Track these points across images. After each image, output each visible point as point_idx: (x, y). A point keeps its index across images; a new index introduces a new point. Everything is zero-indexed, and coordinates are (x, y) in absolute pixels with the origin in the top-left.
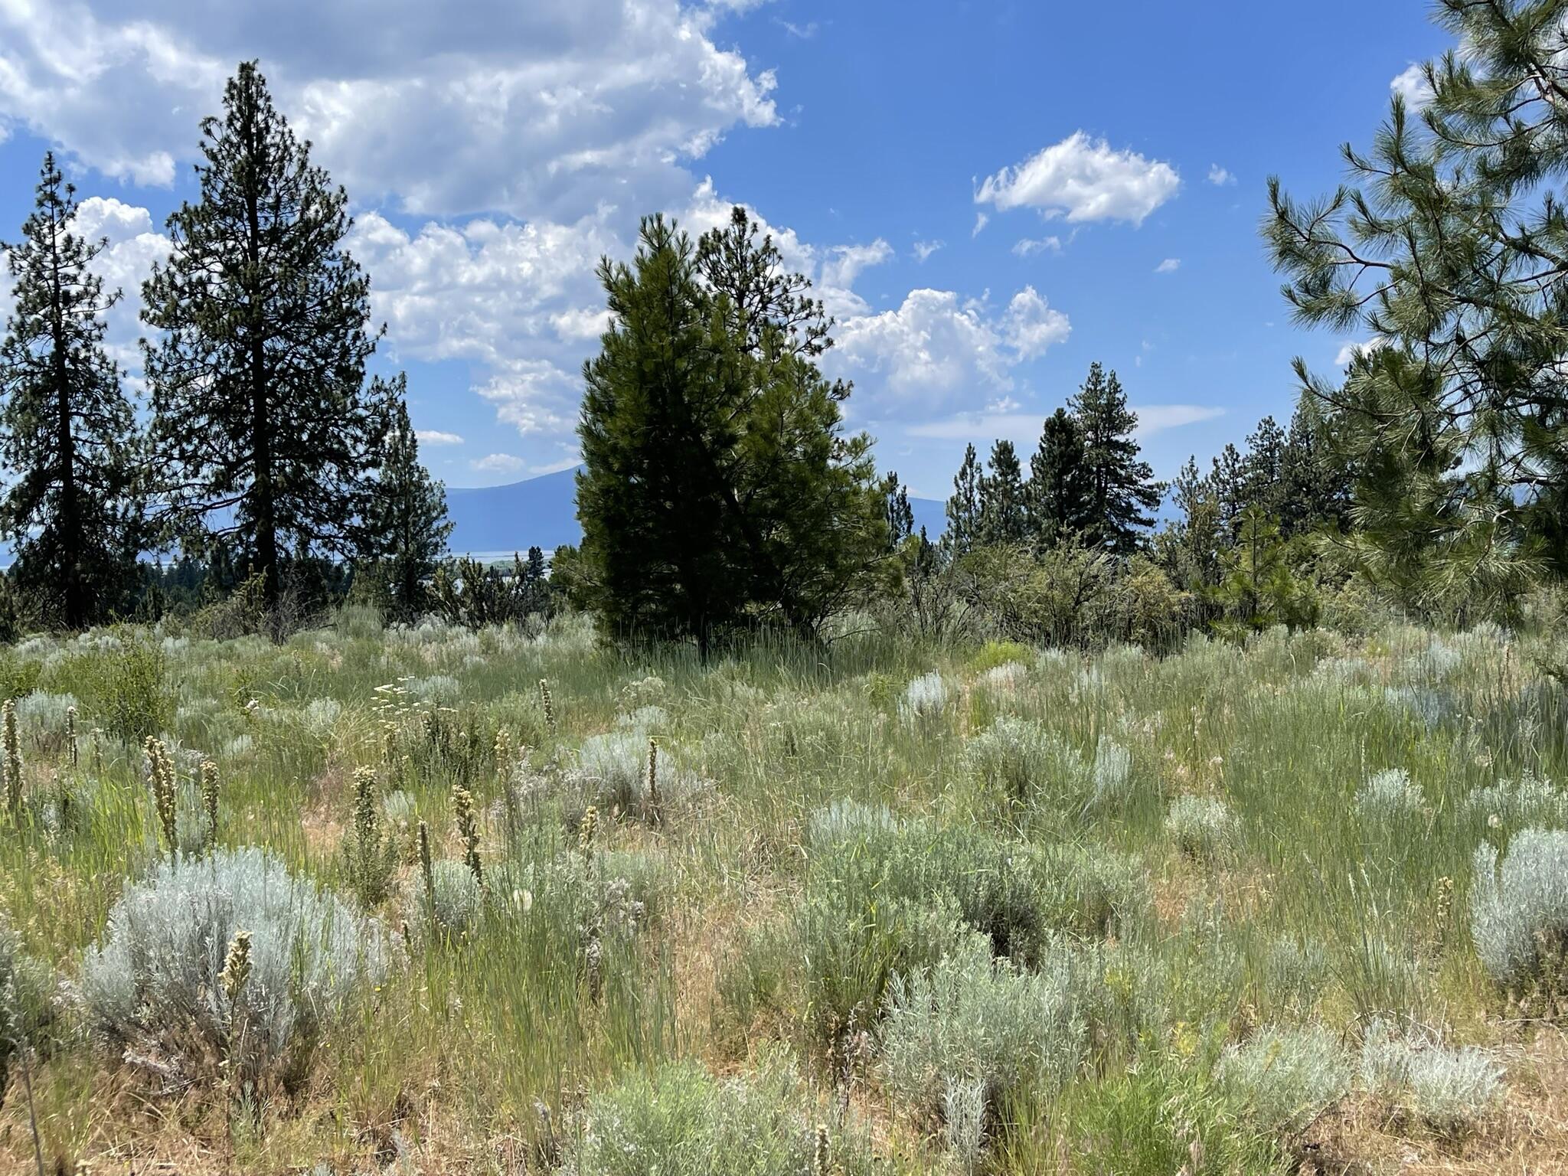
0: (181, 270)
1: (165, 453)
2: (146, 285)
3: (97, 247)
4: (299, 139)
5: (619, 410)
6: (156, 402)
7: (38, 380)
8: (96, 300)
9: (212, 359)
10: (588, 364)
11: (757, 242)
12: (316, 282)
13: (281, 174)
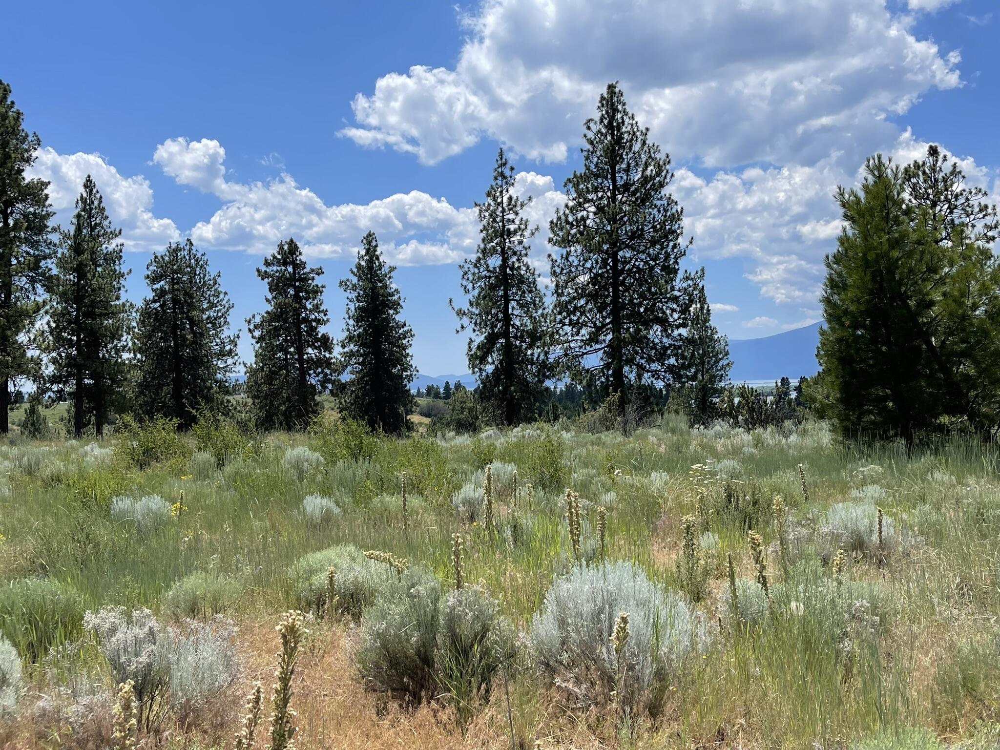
0: (572, 212)
1: (561, 322)
2: (552, 222)
3: (526, 202)
4: (642, 127)
5: (851, 286)
6: (556, 292)
7: (493, 281)
8: (525, 233)
9: (588, 265)
10: (827, 257)
11: (947, 168)
12: (651, 214)
13: (630, 149)
